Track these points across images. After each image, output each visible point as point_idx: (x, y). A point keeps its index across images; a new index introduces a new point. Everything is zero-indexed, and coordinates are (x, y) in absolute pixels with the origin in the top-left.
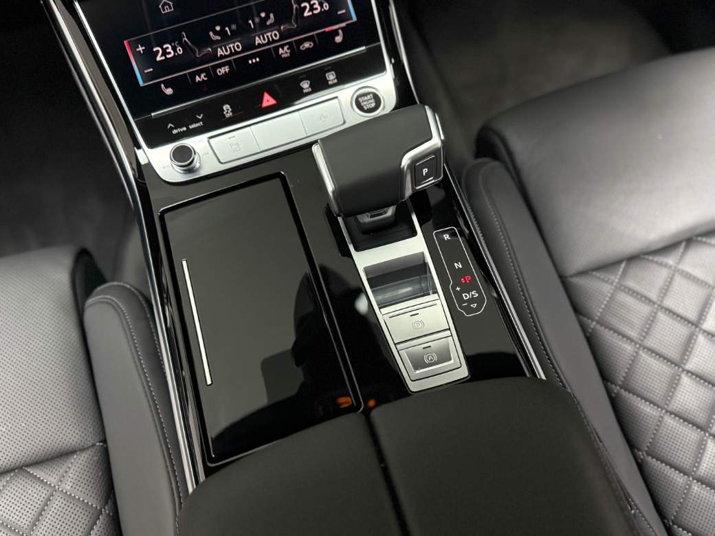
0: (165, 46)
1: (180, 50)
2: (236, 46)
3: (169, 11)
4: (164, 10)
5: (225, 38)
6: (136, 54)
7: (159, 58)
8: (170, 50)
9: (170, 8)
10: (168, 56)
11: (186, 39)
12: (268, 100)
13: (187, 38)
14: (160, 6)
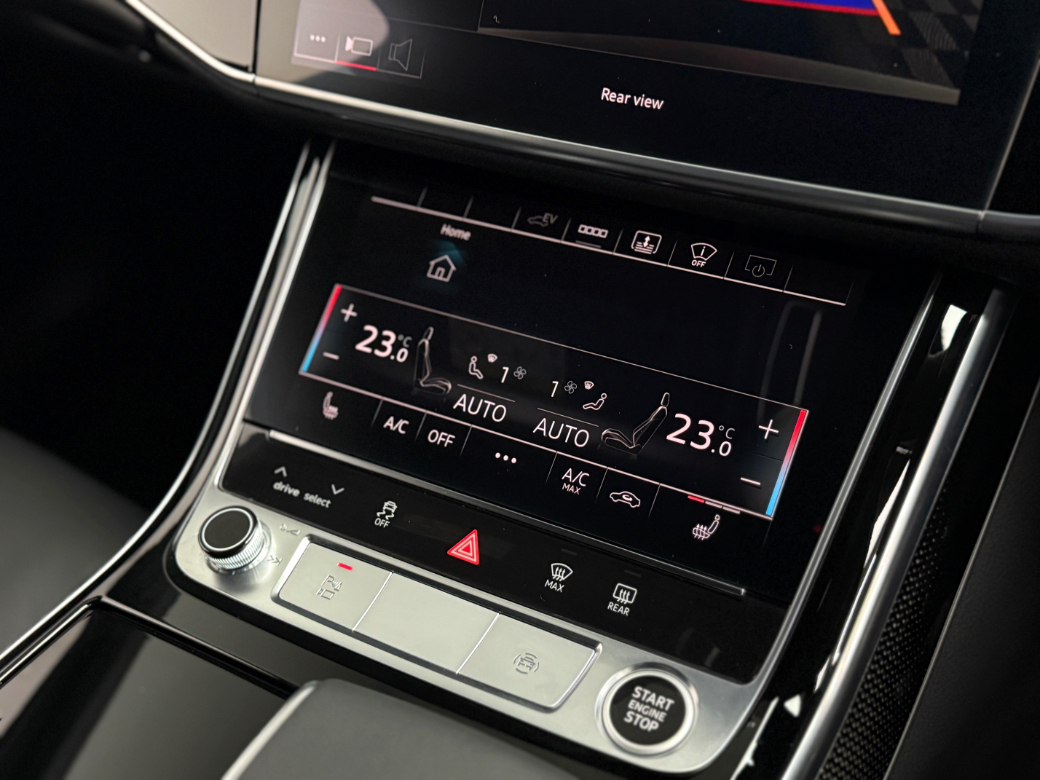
0: (386, 333)
1: (403, 355)
2: (495, 409)
3: (441, 278)
4: (433, 273)
5: (490, 382)
6: (337, 316)
7: (361, 347)
8: (388, 344)
9: (445, 276)
10: (378, 353)
11: (427, 343)
12: (467, 549)
13: (430, 341)
14: (433, 263)
